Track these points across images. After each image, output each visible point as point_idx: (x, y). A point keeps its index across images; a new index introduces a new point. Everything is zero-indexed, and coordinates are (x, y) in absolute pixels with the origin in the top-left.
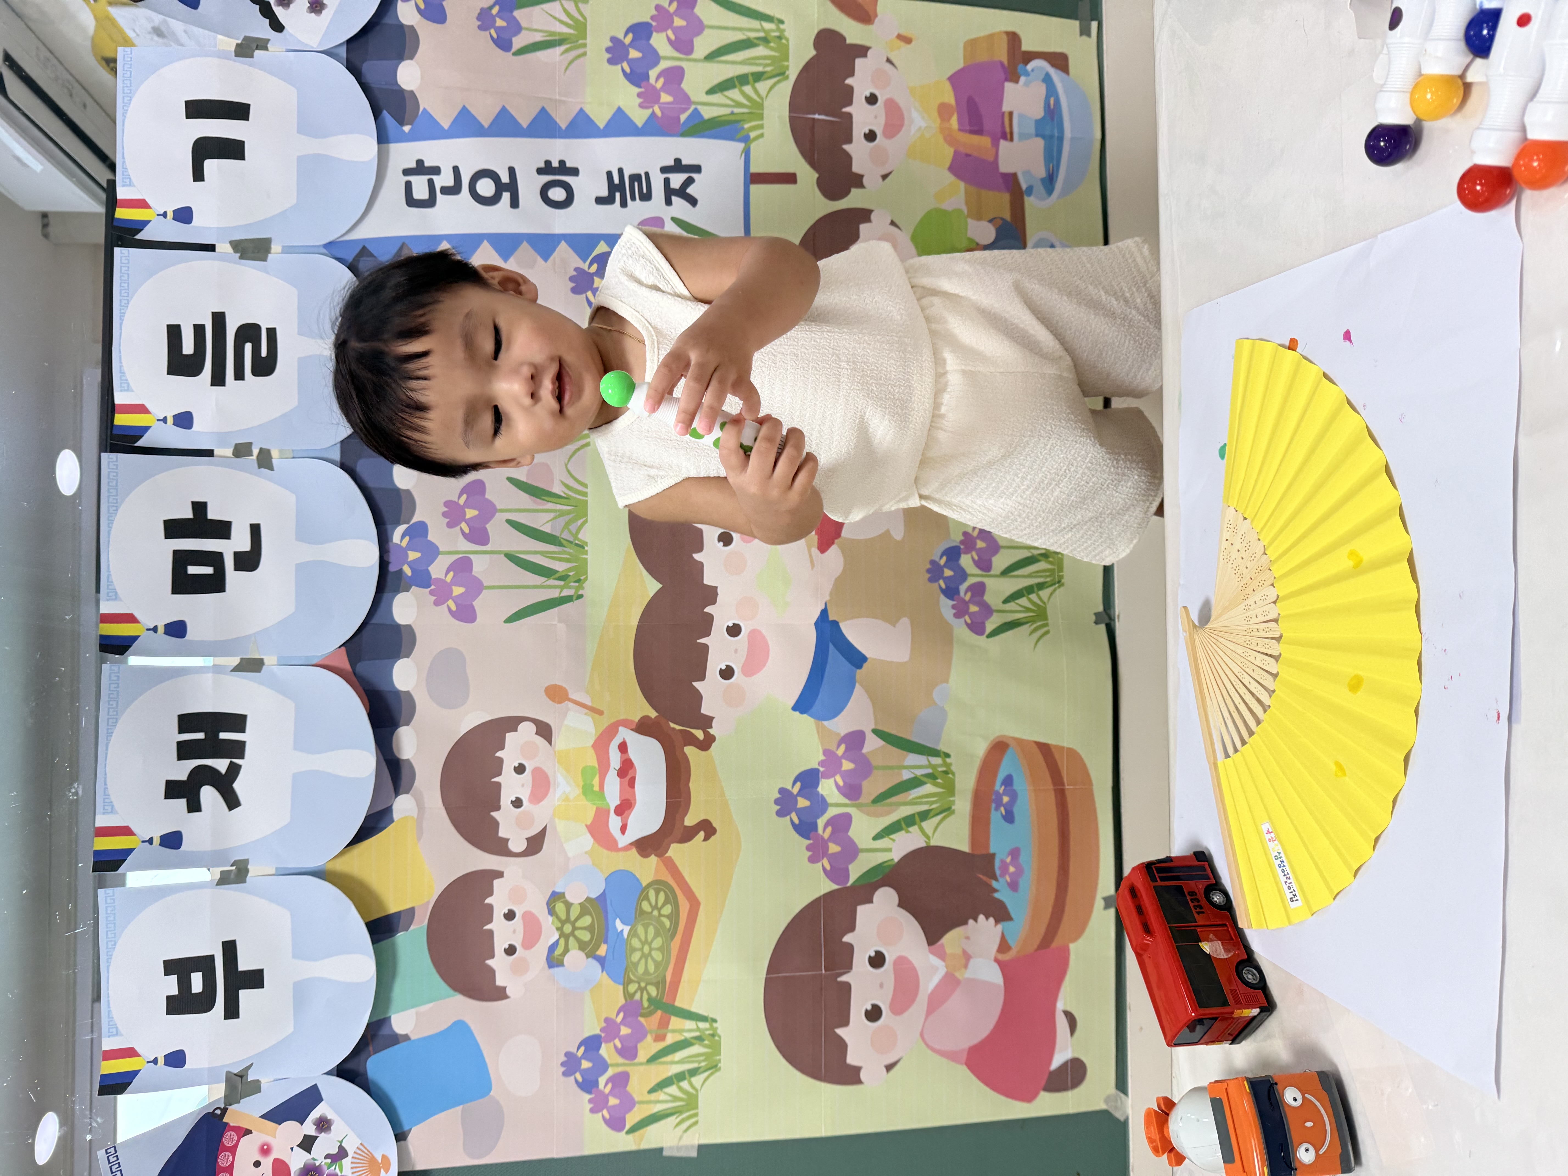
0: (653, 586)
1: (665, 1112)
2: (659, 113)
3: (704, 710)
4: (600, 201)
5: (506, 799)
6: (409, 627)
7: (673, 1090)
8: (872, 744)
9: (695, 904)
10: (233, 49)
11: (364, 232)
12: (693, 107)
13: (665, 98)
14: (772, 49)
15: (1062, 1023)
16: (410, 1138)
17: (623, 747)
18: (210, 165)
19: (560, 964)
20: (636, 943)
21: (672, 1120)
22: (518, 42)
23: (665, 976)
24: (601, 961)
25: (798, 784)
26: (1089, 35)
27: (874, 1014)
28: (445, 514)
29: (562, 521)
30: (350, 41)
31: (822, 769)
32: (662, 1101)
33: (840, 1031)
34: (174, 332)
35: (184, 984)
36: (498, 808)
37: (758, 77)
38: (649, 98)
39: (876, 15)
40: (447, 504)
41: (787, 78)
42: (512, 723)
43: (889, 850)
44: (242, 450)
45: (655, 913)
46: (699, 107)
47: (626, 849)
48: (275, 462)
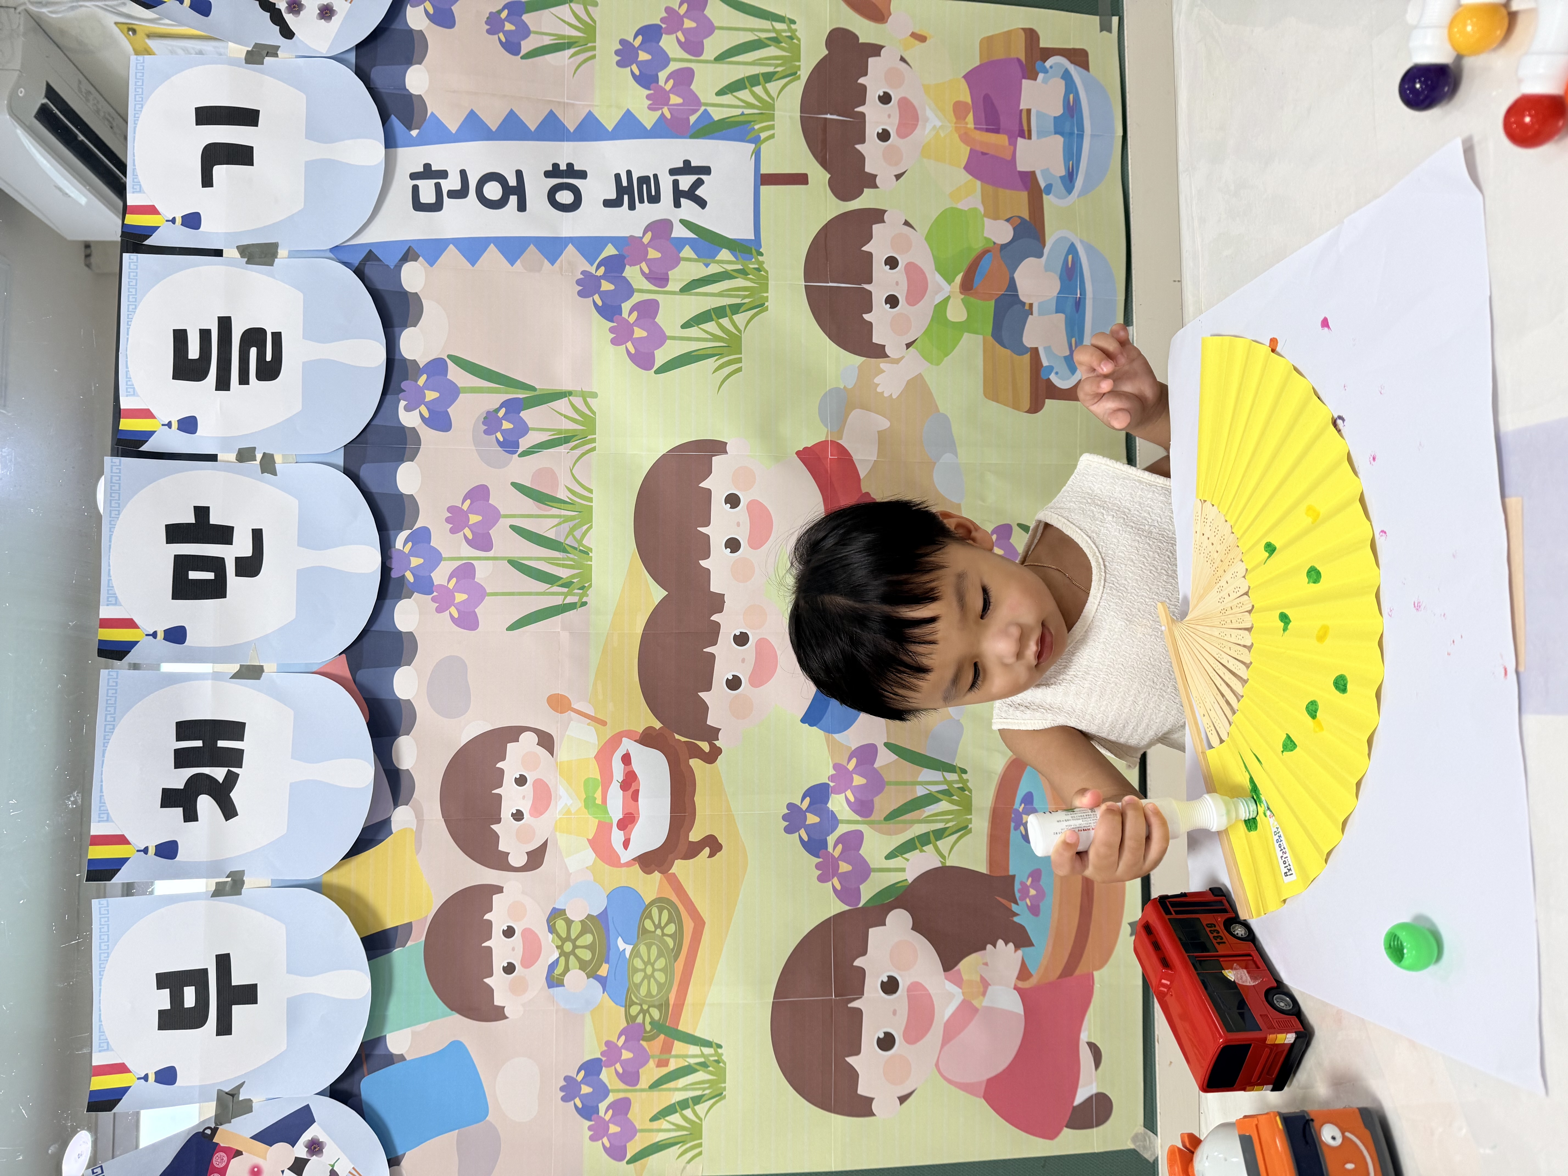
0: (658, 594)
1: (667, 1142)
2: (668, 116)
3: (711, 721)
4: (608, 203)
5: (506, 812)
6: (411, 634)
7: (676, 1118)
8: (884, 758)
9: (699, 923)
10: (243, 55)
11: (371, 237)
12: (703, 108)
13: (675, 100)
14: (783, 49)
15: (1085, 1055)
16: (404, 1163)
17: (626, 759)
18: (219, 171)
19: (560, 983)
20: (638, 963)
21: (675, 1150)
22: (526, 46)
23: (668, 999)
24: (603, 981)
25: (807, 800)
26: (1109, 30)
27: (886, 1042)
28: (448, 520)
29: (566, 526)
30: (358, 47)
31: (832, 784)
32: (665, 1129)
33: (850, 1060)
34: (180, 337)
35: (177, 998)
36: (499, 821)
37: (769, 77)
38: (658, 100)
39: (890, 14)
40: (450, 509)
41: (799, 78)
42: (513, 733)
43: (903, 870)
44: (245, 455)
45: (659, 932)
46: (709, 109)
47: (628, 864)
48: (278, 467)
